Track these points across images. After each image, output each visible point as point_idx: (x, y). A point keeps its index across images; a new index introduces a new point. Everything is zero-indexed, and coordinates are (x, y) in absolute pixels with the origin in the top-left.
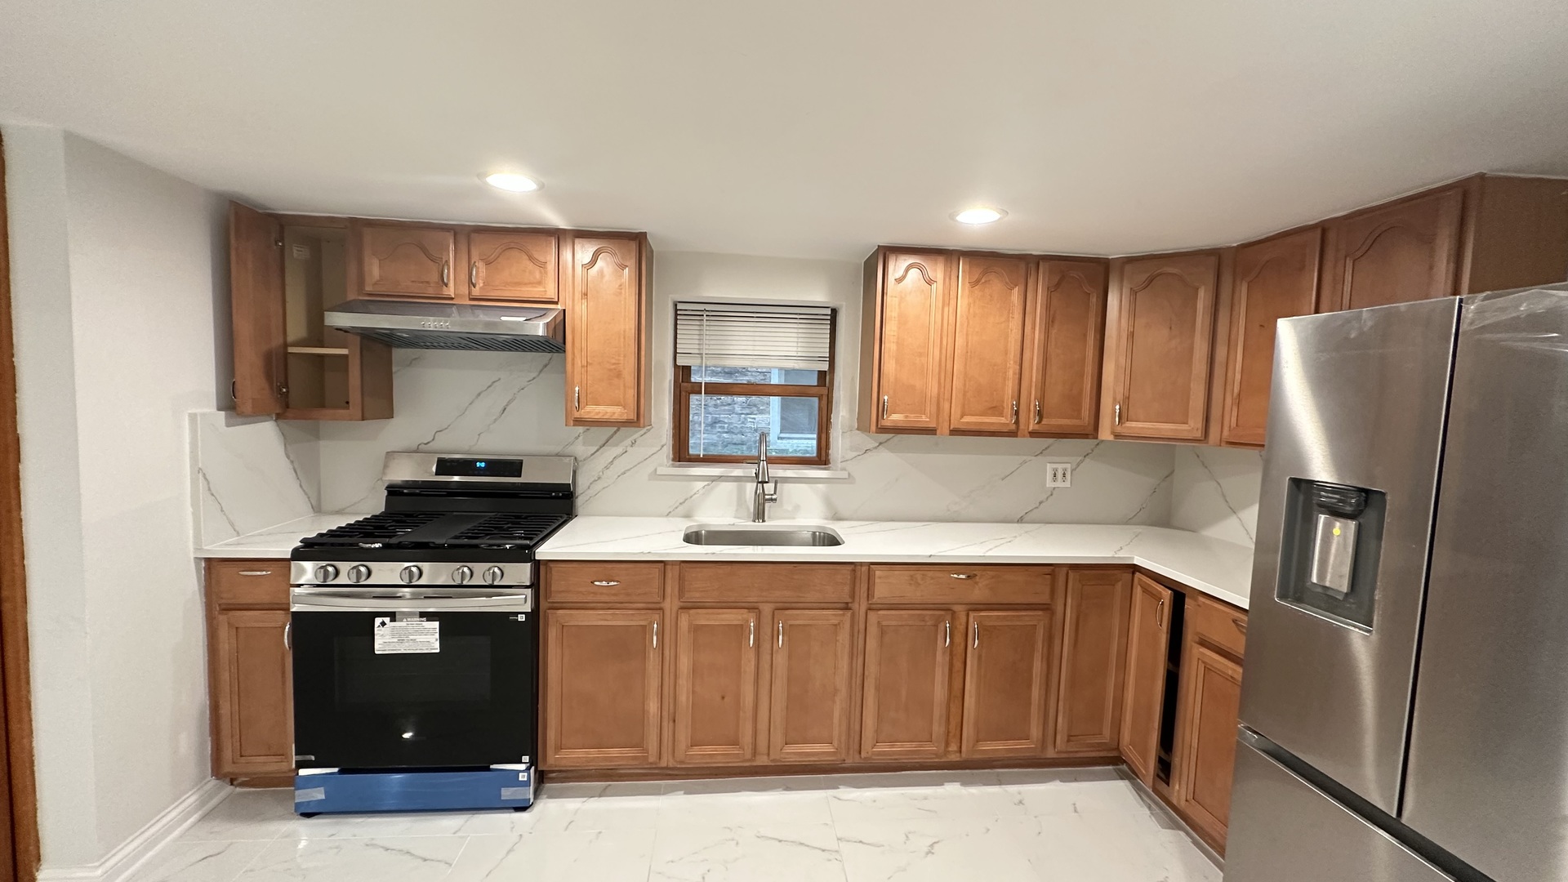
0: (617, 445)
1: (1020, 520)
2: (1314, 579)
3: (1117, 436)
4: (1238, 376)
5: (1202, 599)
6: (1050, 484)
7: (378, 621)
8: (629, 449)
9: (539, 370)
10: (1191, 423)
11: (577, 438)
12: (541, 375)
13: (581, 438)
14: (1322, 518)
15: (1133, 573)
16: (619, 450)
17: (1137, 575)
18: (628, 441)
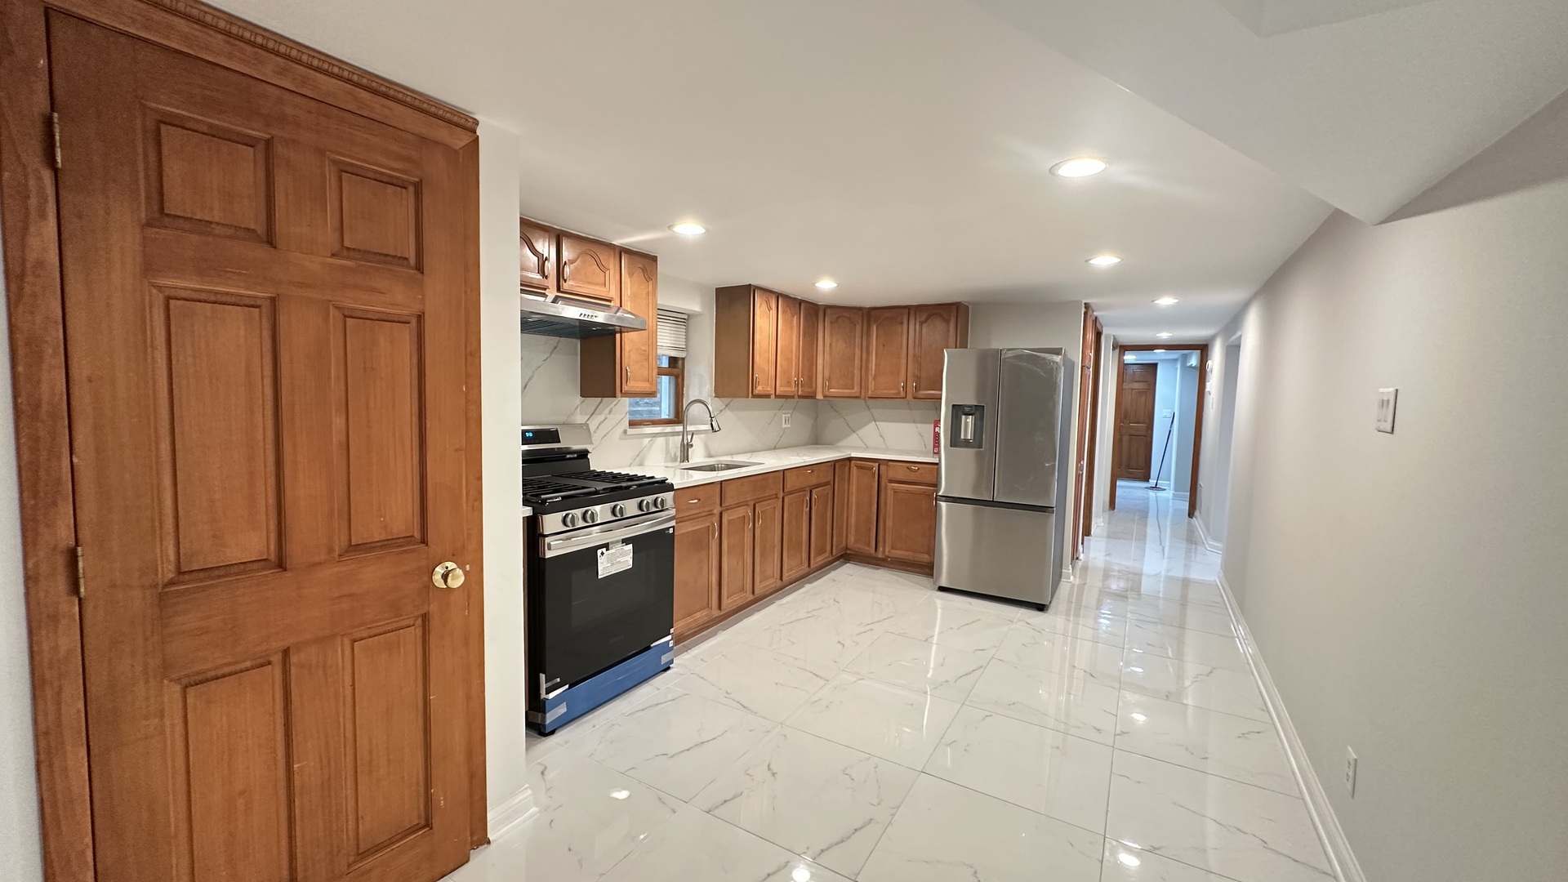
0: (600, 414)
1: (775, 448)
2: (962, 437)
3: (824, 397)
4: (874, 368)
5: (890, 463)
6: (784, 426)
7: (599, 552)
8: (608, 416)
9: (550, 351)
10: (855, 389)
11: (576, 409)
12: (552, 356)
13: (578, 409)
14: (963, 417)
15: (850, 462)
16: (602, 417)
17: (853, 462)
18: (607, 411)
